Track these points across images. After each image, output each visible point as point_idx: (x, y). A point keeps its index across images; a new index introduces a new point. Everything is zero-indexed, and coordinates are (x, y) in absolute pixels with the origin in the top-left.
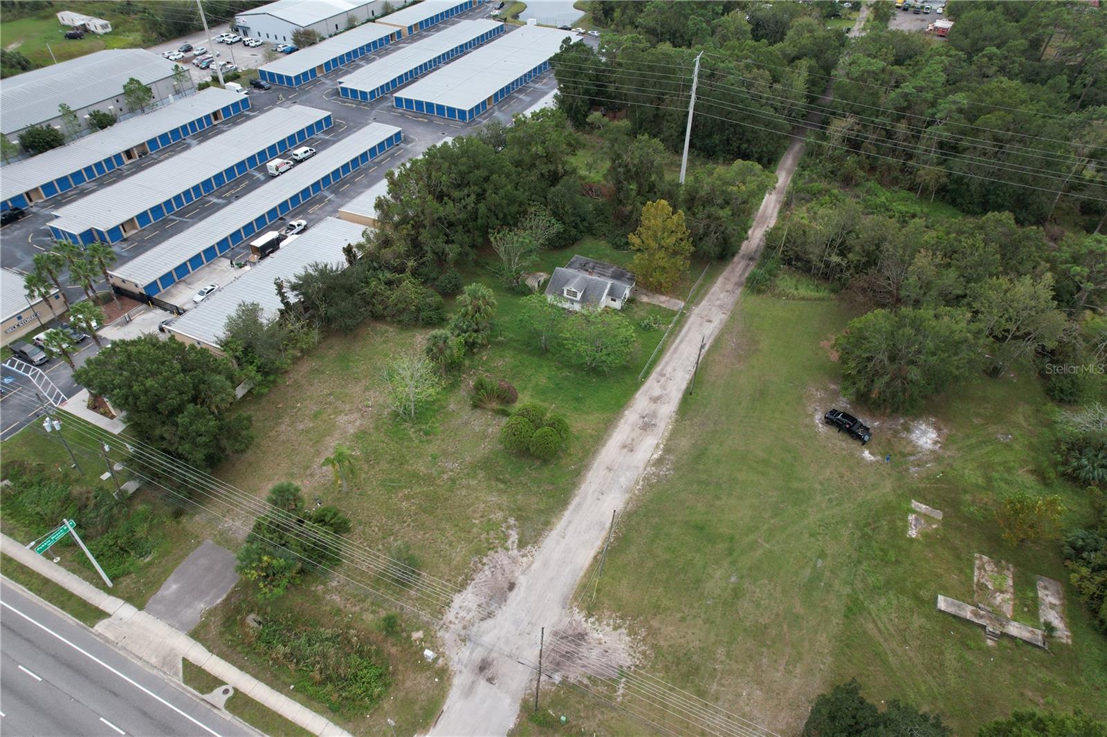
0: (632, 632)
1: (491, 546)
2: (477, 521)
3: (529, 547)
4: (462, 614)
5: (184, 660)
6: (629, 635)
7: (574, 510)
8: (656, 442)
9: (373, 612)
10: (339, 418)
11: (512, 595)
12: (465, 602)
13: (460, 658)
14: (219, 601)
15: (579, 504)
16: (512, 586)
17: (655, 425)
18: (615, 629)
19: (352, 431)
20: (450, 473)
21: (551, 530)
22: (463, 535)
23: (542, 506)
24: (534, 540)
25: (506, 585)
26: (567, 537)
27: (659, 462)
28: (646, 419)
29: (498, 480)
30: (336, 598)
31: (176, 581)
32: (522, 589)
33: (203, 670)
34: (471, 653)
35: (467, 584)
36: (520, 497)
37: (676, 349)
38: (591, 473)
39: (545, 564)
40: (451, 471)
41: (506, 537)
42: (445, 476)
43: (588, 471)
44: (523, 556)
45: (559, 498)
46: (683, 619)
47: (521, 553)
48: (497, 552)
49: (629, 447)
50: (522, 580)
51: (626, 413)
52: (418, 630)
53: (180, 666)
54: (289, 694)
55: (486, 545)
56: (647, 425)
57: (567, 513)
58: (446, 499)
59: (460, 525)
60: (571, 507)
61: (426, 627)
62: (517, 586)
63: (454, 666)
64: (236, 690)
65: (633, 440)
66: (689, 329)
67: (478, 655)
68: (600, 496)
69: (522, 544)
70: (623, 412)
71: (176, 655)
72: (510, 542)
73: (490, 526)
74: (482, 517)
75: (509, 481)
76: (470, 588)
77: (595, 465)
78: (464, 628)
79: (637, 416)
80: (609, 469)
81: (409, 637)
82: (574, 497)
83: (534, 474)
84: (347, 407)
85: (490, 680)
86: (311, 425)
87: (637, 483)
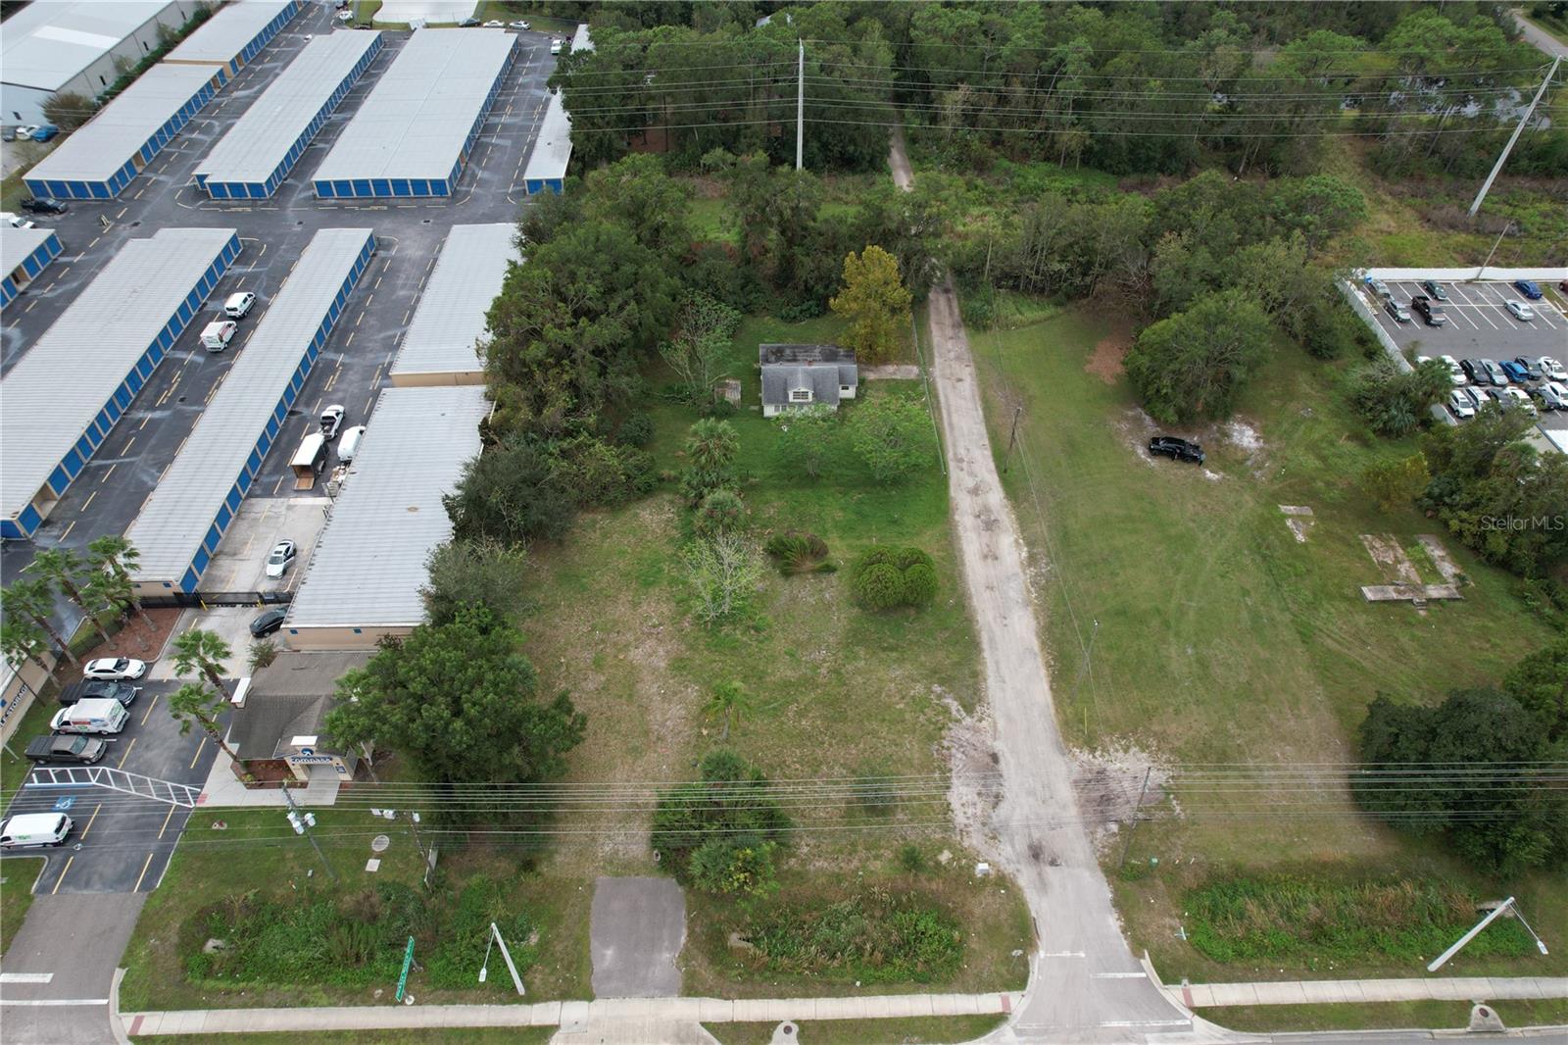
0: (1144, 748)
1: (939, 725)
2: (902, 706)
3: (978, 708)
4: (970, 811)
5: (703, 1024)
6: (1143, 751)
7: (991, 648)
8: (1012, 539)
9: (877, 857)
10: (632, 654)
11: (1002, 765)
12: (962, 796)
13: (1005, 857)
14: (683, 939)
15: (992, 640)
16: (995, 758)
17: (995, 520)
18: (1126, 751)
19: (662, 665)
20: (826, 665)
21: (985, 680)
22: (899, 727)
23: (955, 658)
24: (976, 699)
25: (989, 760)
26: (1007, 679)
27: (1032, 560)
28: (982, 517)
29: (884, 649)
30: (820, 863)
31: (606, 945)
32: (1007, 755)
33: (739, 1023)
34: (1013, 846)
35: (949, 778)
36: (923, 658)
37: (951, 424)
38: (975, 600)
39: (1009, 719)
40: (824, 661)
41: (946, 710)
42: (823, 671)
43: (970, 598)
44: (980, 721)
45: (964, 641)
46: (1177, 712)
47: (976, 718)
48: (950, 729)
49: (991, 555)
50: (999, 746)
51: (957, 517)
52: (941, 851)
53: (705, 1033)
54: (861, 993)
55: (932, 726)
56: (990, 525)
57: (986, 654)
58: (847, 696)
59: (887, 717)
60: (985, 645)
61: (945, 844)
62: (1000, 754)
63: (1009, 869)
64: (797, 1022)
65: (988, 546)
66: (946, 396)
67: (1021, 845)
68: (1005, 622)
69: (969, 709)
70: (954, 521)
71: (689, 1025)
72: (954, 713)
73: (920, 704)
74: (903, 698)
75: (898, 645)
76: (955, 781)
77: (973, 590)
78: (984, 824)
79: (971, 518)
80: (990, 588)
81: (938, 864)
82: (979, 632)
83: (917, 626)
84: (630, 637)
85: (1053, 863)
86: (603, 679)
87: (1029, 591)
